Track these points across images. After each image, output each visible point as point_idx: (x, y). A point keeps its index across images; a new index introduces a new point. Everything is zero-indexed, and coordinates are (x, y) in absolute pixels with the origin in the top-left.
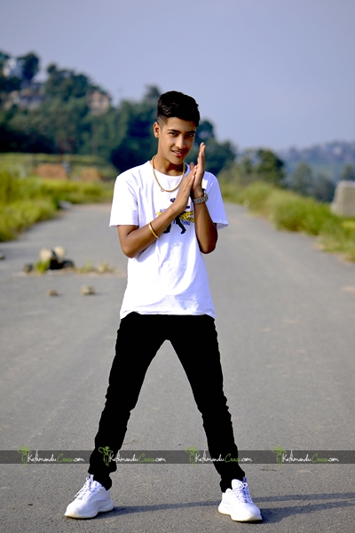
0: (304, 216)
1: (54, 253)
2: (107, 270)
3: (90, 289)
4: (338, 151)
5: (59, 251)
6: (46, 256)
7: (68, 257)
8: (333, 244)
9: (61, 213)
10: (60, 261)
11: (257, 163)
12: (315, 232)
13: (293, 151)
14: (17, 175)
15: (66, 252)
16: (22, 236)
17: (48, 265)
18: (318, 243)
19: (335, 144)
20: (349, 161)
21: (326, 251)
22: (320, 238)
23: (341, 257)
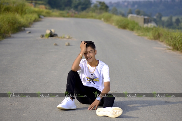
0: (128, 24)
1: (51, 31)
2: (69, 38)
3: (69, 43)
4: (126, 4)
5: (53, 30)
6: (48, 32)
7: (56, 33)
8: (141, 34)
10: (53, 34)
11: (99, 6)
12: (132, 30)
13: (110, 3)
17: (49, 35)
18: (135, 33)
19: (125, 2)
20: (130, 8)
21: (139, 36)
22: (135, 31)
23: (146, 38)
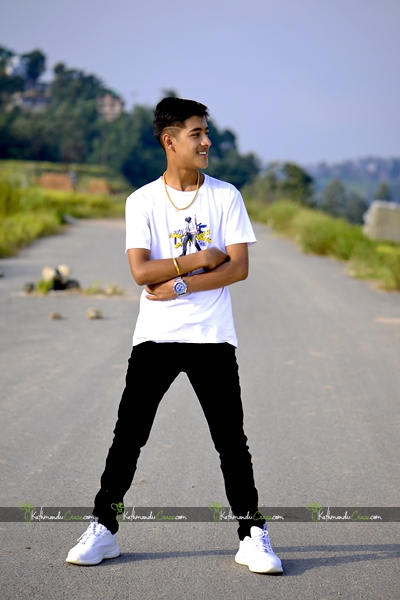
0: (334, 239)
1: (58, 272)
2: (115, 292)
3: (97, 312)
4: (372, 168)
5: (64, 270)
6: (48, 275)
7: (73, 277)
8: (365, 270)
9: (65, 228)
10: (64, 281)
11: (282, 178)
12: (345, 257)
13: (323, 166)
14: (18, 184)
15: (71, 271)
16: (22, 252)
17: (51, 285)
18: (349, 269)
19: (369, 160)
20: (384, 179)
21: (356, 277)
22: (351, 263)
23: (374, 285)
